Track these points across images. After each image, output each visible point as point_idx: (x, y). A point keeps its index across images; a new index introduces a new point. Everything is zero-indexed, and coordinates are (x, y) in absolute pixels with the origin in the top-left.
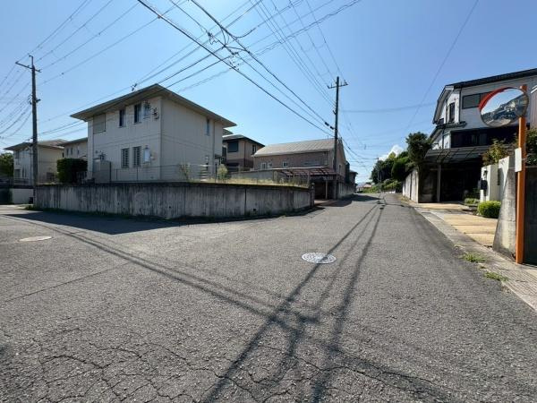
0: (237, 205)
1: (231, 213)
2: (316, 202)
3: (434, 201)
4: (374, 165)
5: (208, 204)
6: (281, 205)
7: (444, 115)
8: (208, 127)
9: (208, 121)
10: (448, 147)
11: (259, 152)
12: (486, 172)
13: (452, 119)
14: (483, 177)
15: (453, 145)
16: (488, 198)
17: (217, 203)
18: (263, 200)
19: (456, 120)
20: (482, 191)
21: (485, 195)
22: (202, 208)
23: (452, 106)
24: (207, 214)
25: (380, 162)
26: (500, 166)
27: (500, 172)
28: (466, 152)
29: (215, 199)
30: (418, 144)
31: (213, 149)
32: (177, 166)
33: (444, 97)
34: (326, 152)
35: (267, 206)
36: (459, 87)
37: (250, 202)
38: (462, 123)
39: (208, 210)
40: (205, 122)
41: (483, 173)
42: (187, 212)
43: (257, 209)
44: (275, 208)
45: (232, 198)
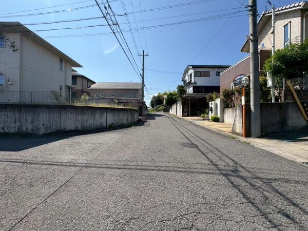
0: (101, 121)
1: (97, 127)
2: (140, 118)
3: (188, 116)
4: (152, 98)
5: (80, 121)
6: (128, 120)
7: (187, 78)
8: (61, 65)
9: (61, 61)
10: (192, 92)
11: (93, 86)
12: (212, 104)
13: (191, 81)
14: (210, 106)
15: (194, 92)
16: (213, 114)
17: (87, 120)
18: (117, 117)
19: (193, 81)
20: (210, 112)
21: (212, 113)
22: (75, 124)
23: (191, 75)
24: (80, 128)
25: (154, 97)
26: (216, 102)
27: (216, 104)
28: (199, 95)
29: (85, 117)
30: (182, 90)
31: (66, 81)
32: (51, 92)
33: (186, 71)
34: (137, 90)
35: (120, 121)
36: (194, 67)
37: (109, 119)
38: (195, 83)
39: (80, 125)
40: (59, 61)
41: (210, 104)
42: (63, 127)
43: (114, 123)
44: (125, 122)
45: (98, 116)
